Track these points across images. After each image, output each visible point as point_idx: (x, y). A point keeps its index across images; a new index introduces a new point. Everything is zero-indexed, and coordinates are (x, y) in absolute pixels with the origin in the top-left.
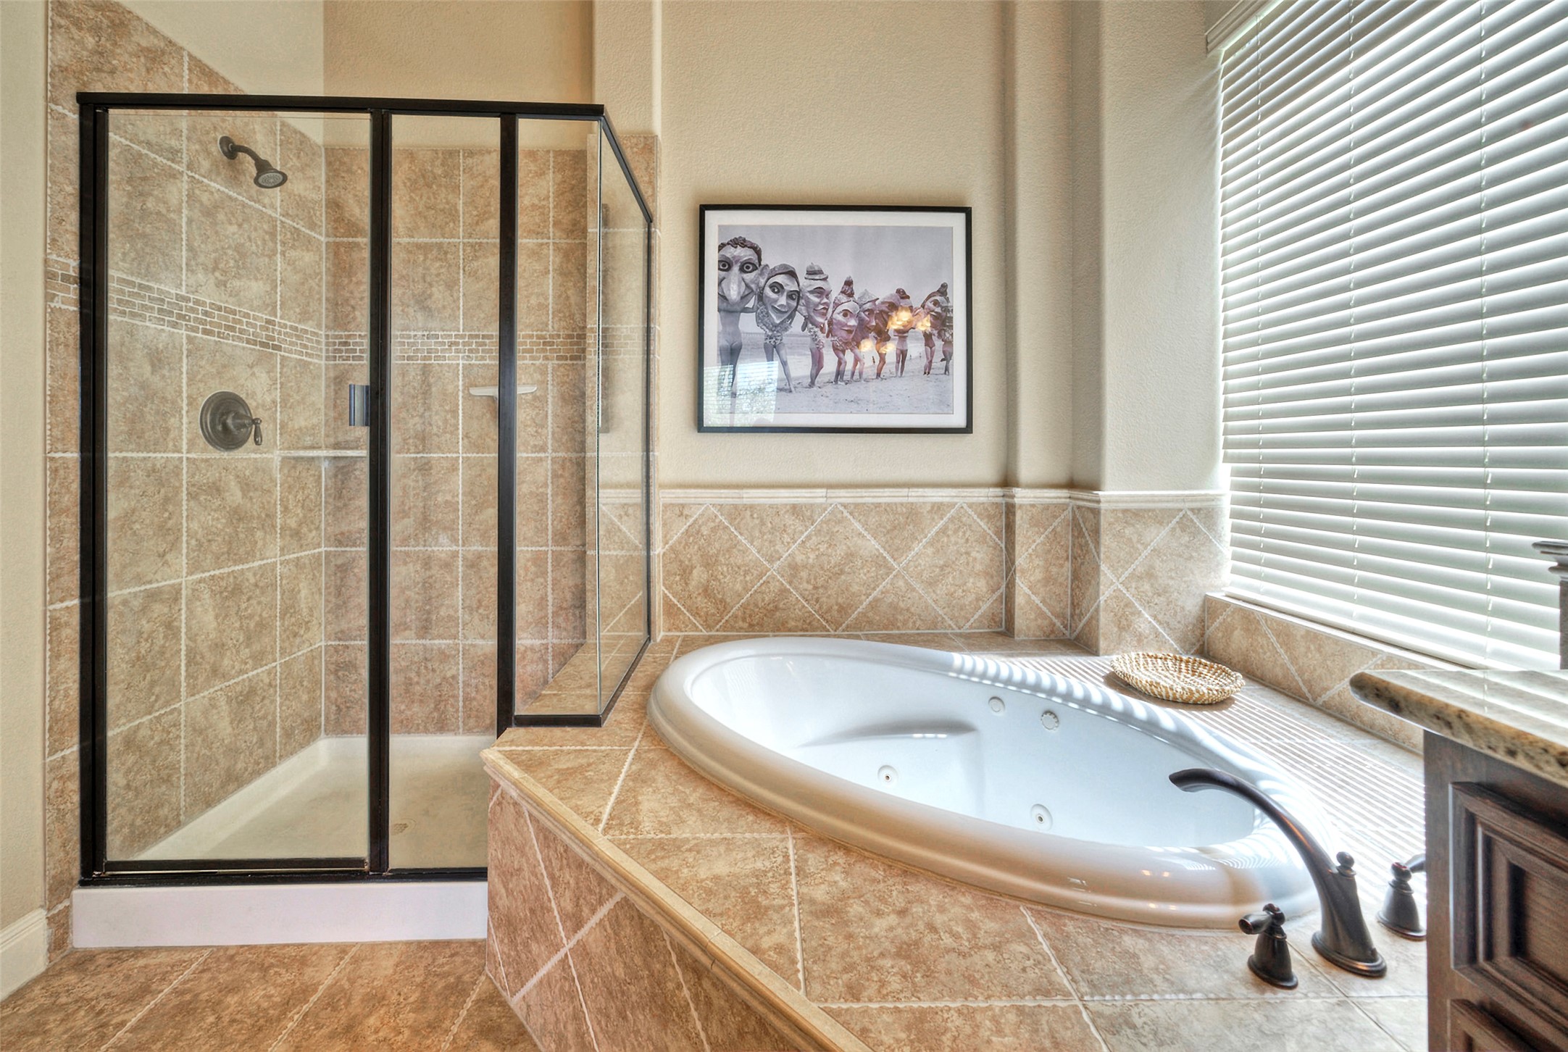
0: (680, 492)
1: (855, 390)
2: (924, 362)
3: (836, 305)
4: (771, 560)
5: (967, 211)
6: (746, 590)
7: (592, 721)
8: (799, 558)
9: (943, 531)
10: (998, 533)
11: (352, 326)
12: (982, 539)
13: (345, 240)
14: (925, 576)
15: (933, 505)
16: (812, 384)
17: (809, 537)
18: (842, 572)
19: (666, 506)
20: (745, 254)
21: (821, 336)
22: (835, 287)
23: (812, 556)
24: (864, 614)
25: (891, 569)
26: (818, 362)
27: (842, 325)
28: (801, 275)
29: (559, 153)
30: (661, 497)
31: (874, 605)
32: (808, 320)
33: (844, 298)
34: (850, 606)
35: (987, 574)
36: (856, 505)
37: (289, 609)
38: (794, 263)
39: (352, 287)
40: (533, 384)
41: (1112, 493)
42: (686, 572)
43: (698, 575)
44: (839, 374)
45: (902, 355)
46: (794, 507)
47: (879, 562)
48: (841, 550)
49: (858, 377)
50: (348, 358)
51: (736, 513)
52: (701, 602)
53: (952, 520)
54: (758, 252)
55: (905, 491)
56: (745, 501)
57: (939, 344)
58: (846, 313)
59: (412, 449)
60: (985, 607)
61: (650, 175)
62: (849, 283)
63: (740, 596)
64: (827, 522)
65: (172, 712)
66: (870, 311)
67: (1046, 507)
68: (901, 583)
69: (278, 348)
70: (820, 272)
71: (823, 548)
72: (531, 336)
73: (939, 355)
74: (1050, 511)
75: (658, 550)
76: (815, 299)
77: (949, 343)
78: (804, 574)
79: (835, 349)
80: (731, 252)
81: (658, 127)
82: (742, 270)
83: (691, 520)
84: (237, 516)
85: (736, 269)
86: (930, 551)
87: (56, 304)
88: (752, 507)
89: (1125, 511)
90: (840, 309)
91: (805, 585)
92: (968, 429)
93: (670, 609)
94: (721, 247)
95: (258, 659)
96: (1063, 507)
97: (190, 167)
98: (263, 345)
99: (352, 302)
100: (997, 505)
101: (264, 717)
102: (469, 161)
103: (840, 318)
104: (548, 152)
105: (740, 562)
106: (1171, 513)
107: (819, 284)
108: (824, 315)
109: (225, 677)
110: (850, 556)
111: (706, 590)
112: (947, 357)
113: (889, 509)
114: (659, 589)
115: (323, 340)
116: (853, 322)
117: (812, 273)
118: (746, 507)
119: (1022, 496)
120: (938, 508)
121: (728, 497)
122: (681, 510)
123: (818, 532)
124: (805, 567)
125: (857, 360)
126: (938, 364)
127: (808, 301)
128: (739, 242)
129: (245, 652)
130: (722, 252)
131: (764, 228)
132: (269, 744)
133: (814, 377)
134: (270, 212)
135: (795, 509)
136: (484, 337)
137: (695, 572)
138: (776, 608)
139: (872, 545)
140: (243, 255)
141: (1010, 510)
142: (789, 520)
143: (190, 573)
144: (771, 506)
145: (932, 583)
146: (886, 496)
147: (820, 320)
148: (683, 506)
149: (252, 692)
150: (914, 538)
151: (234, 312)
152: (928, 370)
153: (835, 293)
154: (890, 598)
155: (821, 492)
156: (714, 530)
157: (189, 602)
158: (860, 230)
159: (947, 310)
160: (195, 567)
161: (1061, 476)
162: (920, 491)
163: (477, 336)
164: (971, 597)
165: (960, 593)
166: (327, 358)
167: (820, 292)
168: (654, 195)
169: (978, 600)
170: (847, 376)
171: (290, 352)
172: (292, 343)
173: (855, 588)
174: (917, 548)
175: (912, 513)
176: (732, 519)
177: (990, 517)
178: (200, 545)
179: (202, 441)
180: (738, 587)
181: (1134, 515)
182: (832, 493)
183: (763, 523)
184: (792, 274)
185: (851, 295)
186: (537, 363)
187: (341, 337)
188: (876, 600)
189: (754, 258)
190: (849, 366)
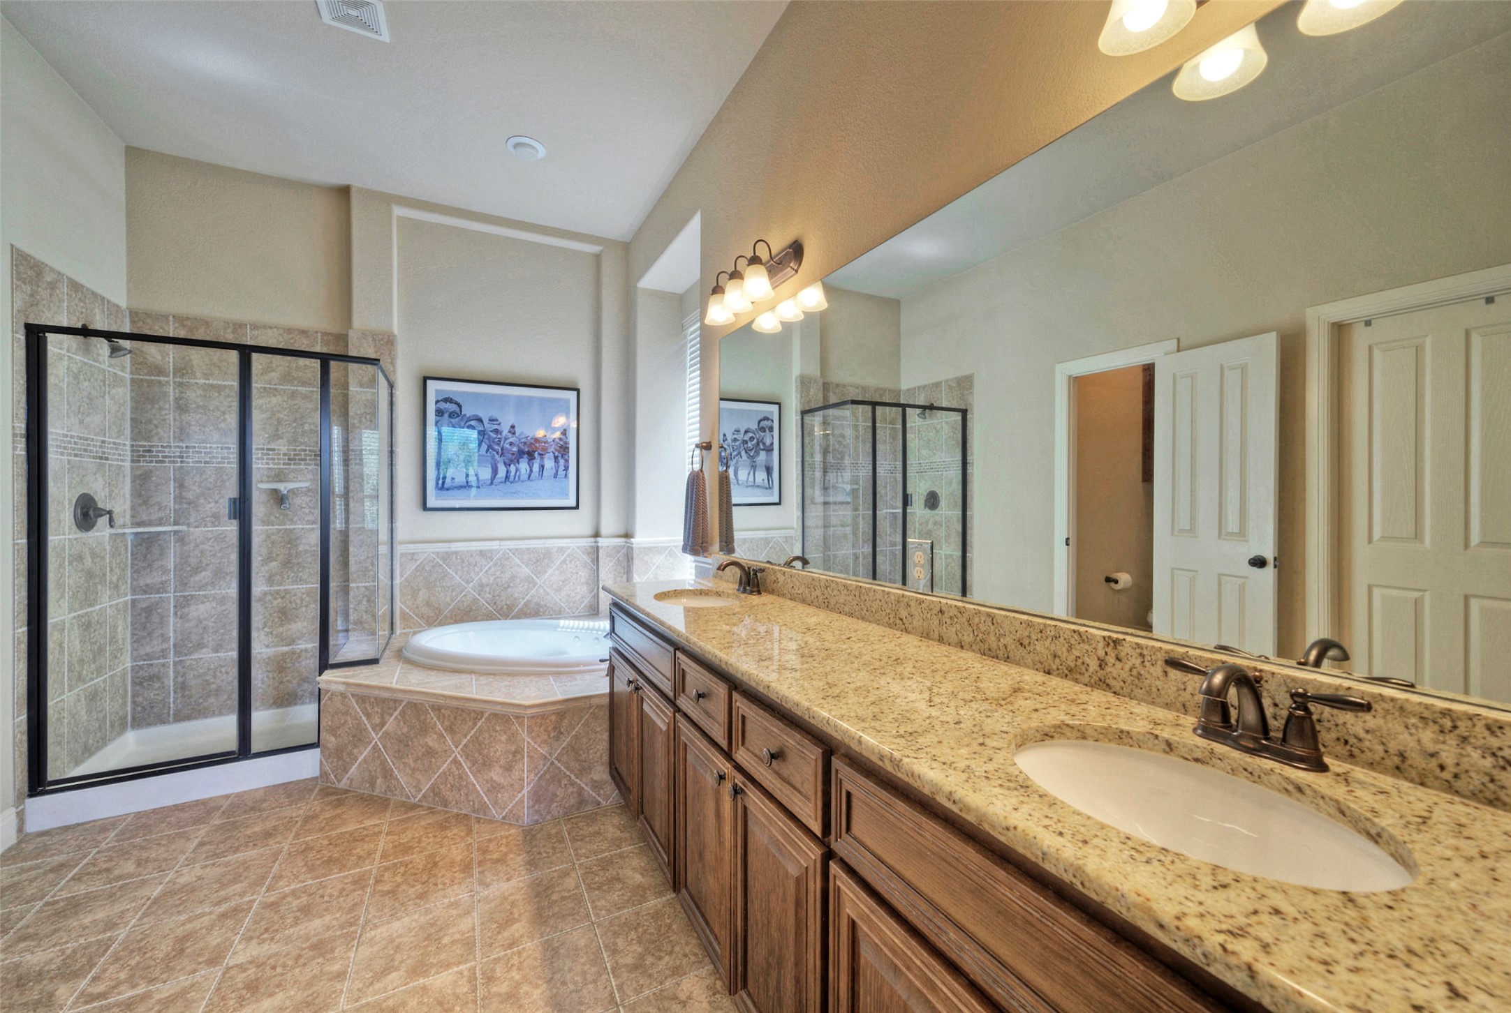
0: (412, 546)
1: (517, 486)
2: (554, 471)
3: (506, 439)
4: (468, 582)
5: (578, 391)
6: (452, 600)
7: (374, 662)
8: (484, 580)
9: (564, 562)
10: (592, 562)
11: (156, 438)
12: (585, 566)
13: (148, 378)
14: (554, 586)
15: (559, 548)
16: (492, 483)
17: (490, 568)
18: (509, 587)
19: (402, 555)
20: (453, 407)
21: (497, 457)
22: (505, 429)
23: (492, 579)
24: (521, 609)
25: (536, 584)
26: (495, 471)
27: (509, 450)
28: (486, 421)
29: (324, 334)
30: (399, 549)
31: (526, 605)
32: (489, 447)
33: (510, 435)
34: (513, 605)
35: (587, 583)
36: (517, 550)
37: (113, 640)
38: (481, 414)
39: (154, 411)
40: (306, 481)
41: (639, 540)
42: (415, 593)
43: (423, 595)
44: (507, 477)
45: (542, 467)
46: (481, 551)
47: (530, 580)
48: (508, 575)
49: (517, 479)
50: (151, 462)
51: (446, 557)
52: (424, 610)
53: (568, 556)
54: (460, 406)
55: (543, 541)
56: (453, 549)
57: (562, 462)
58: (511, 444)
59: (209, 524)
60: (586, 601)
61: (392, 359)
62: (513, 427)
63: (449, 605)
64: (500, 559)
65: (61, 701)
66: (525, 443)
67: (614, 547)
68: (542, 591)
69: (107, 459)
70: (497, 420)
71: (498, 574)
72: (305, 450)
73: (562, 468)
74: (617, 549)
75: (397, 581)
76: (493, 435)
77: (567, 461)
78: (487, 589)
79: (505, 464)
80: (443, 405)
81: (396, 329)
82: (450, 416)
83: (419, 562)
84: (90, 575)
85: (446, 415)
86: (557, 572)
87: (17, 453)
88: (456, 553)
89: (644, 548)
90: (508, 441)
91: (488, 595)
92: (577, 507)
93: (404, 616)
94: (437, 402)
95: (99, 671)
96: (622, 547)
97: (68, 351)
98: (101, 458)
99: (155, 422)
100: (592, 547)
101: (101, 711)
102: (256, 332)
103: (508, 446)
104: (317, 332)
105: (449, 584)
106: (664, 549)
107: (496, 427)
108: (499, 444)
109: (84, 682)
110: (513, 577)
111: (428, 603)
112: (566, 469)
113: (534, 551)
114: (398, 605)
115: (128, 448)
116: (515, 449)
117: (492, 420)
118: (453, 553)
119: (602, 542)
120: (561, 550)
121: (442, 547)
122: (413, 556)
123: (495, 565)
124: (487, 585)
125: (517, 470)
126: (561, 472)
127: (489, 436)
128: (448, 400)
129: (93, 666)
130: (438, 405)
131: (463, 393)
132: (103, 730)
133: (493, 479)
134: (102, 366)
135: (482, 553)
136: (268, 449)
137: (421, 593)
138: (471, 610)
139: (526, 571)
140: (91, 399)
141: (597, 549)
142: (478, 558)
143: (69, 613)
144: (468, 552)
145: (558, 590)
146: (533, 544)
147: (496, 447)
148: (413, 554)
149: (96, 692)
150: (548, 566)
151: (87, 439)
152: (556, 476)
153: (505, 432)
154: (536, 599)
155: (497, 543)
156: (433, 567)
157: (69, 631)
158: (519, 398)
159: (566, 443)
160: (71, 610)
161: (622, 532)
162: (551, 541)
163: (263, 449)
164: (579, 597)
165: (573, 594)
166: (133, 461)
167: (497, 431)
168: (394, 371)
169: (583, 597)
170: (511, 479)
171: (113, 460)
172: (114, 454)
173: (516, 595)
174: (550, 571)
175: (547, 554)
176: (444, 560)
177: (588, 554)
178: (73, 594)
179: (74, 527)
180: (448, 599)
181: (649, 550)
182: (503, 543)
183: (463, 561)
184: (480, 420)
185: (514, 433)
186: (310, 468)
187: (145, 446)
188: (529, 601)
189: (458, 410)
190: (513, 474)
